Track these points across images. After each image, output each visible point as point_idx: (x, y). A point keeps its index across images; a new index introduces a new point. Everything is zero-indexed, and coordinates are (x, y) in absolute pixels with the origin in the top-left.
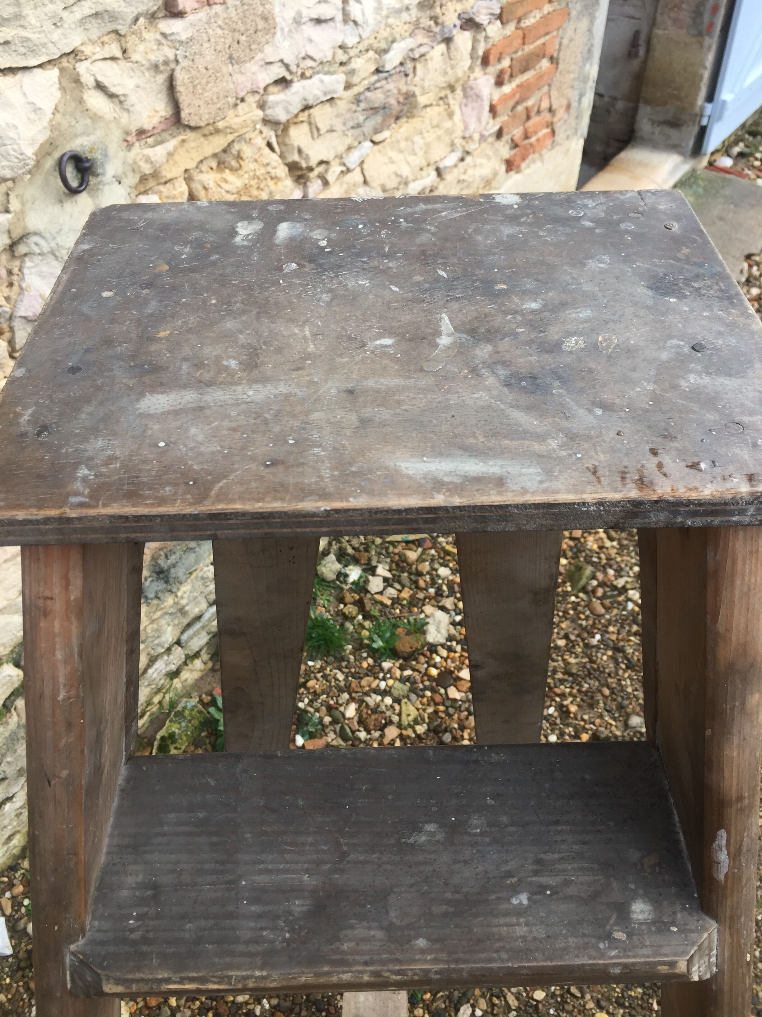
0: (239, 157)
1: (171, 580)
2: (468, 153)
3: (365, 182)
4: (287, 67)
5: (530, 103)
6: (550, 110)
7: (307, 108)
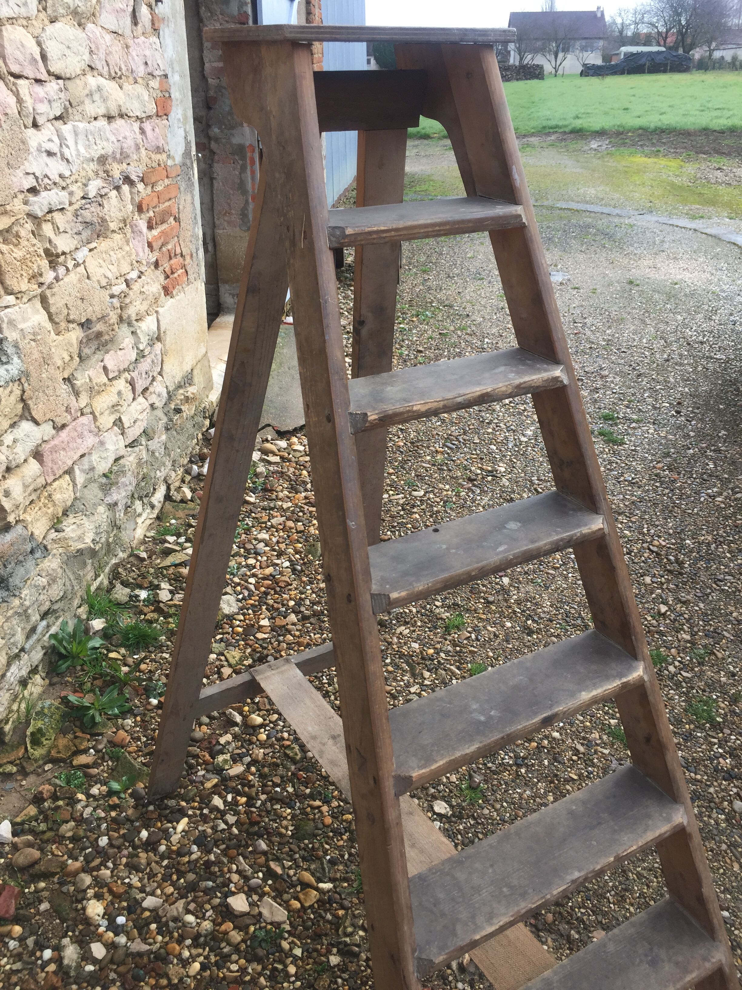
0: (18, 236)
1: (11, 588)
2: (142, 273)
3: (88, 278)
4: (37, 178)
5: (169, 247)
6: (182, 255)
7: (50, 211)
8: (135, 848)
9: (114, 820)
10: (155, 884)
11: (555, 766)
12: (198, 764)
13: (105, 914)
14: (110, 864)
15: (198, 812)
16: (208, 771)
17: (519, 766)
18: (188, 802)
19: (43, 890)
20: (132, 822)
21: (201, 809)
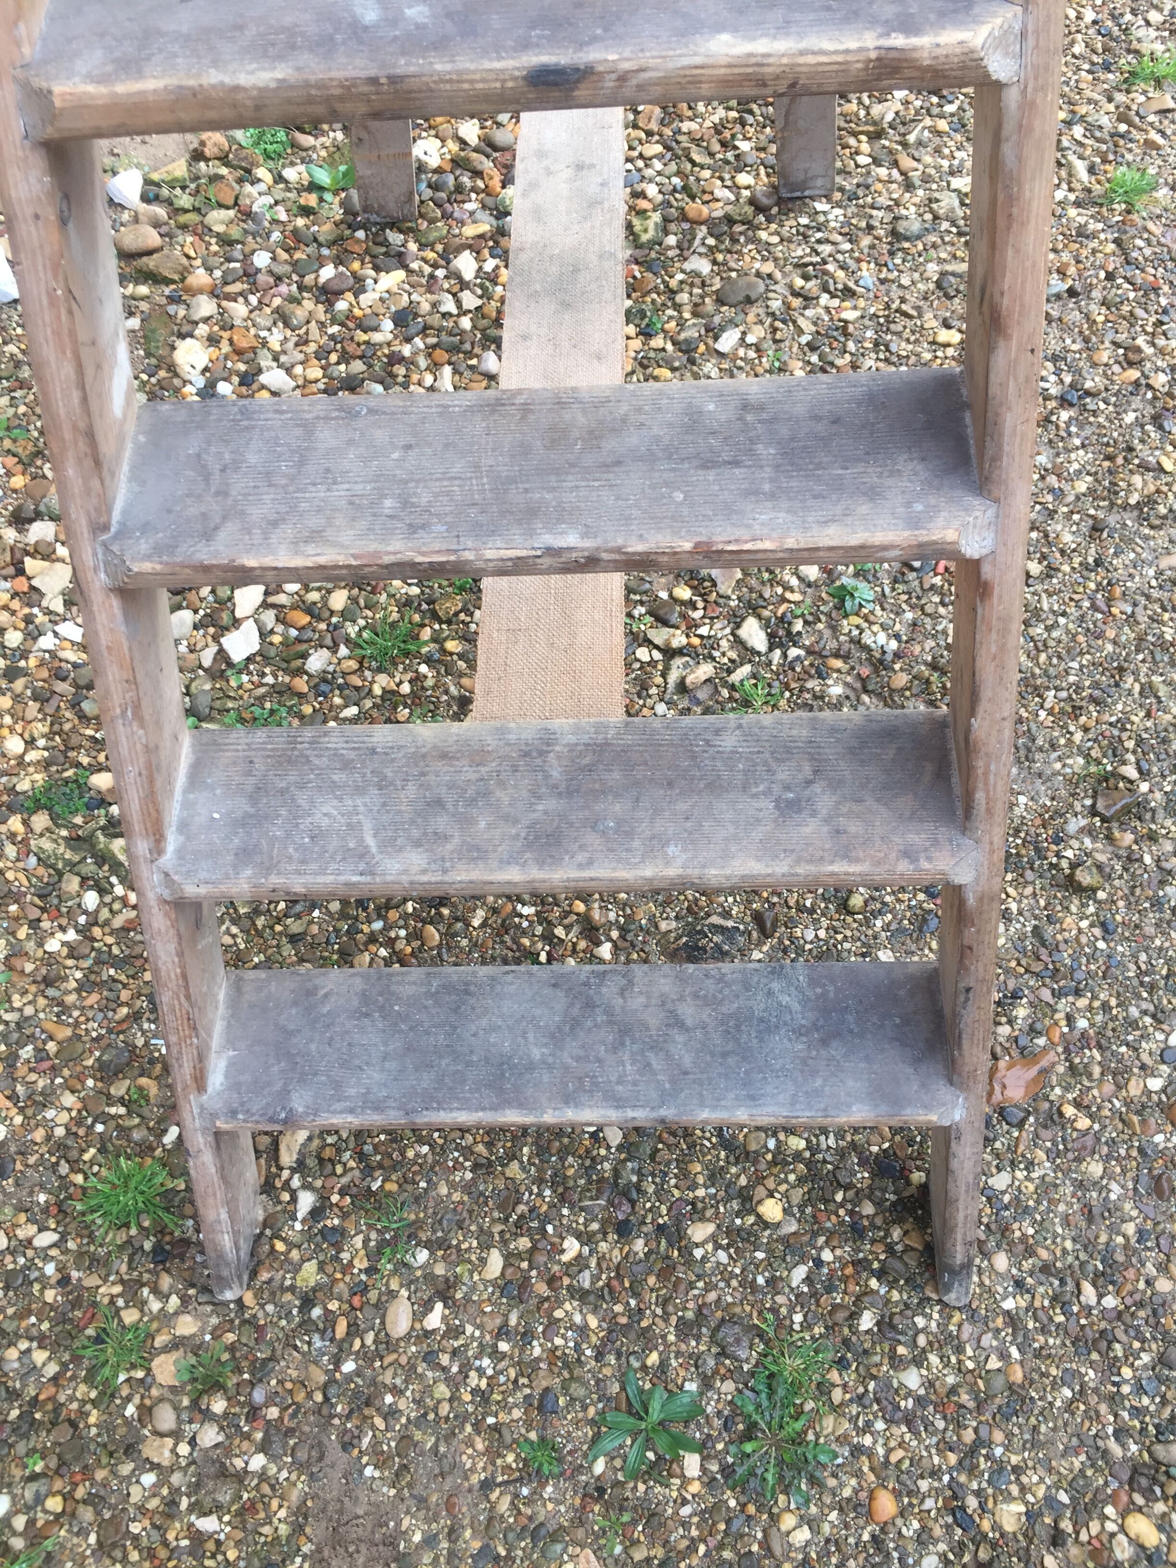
8: (301, 288)
9: (295, 232)
10: (301, 357)
11: (1144, 432)
12: (474, 189)
13: (206, 370)
14: (253, 300)
15: (427, 270)
16: (484, 207)
17: (1064, 402)
18: (422, 246)
19: (143, 298)
20: (320, 245)
21: (435, 266)
